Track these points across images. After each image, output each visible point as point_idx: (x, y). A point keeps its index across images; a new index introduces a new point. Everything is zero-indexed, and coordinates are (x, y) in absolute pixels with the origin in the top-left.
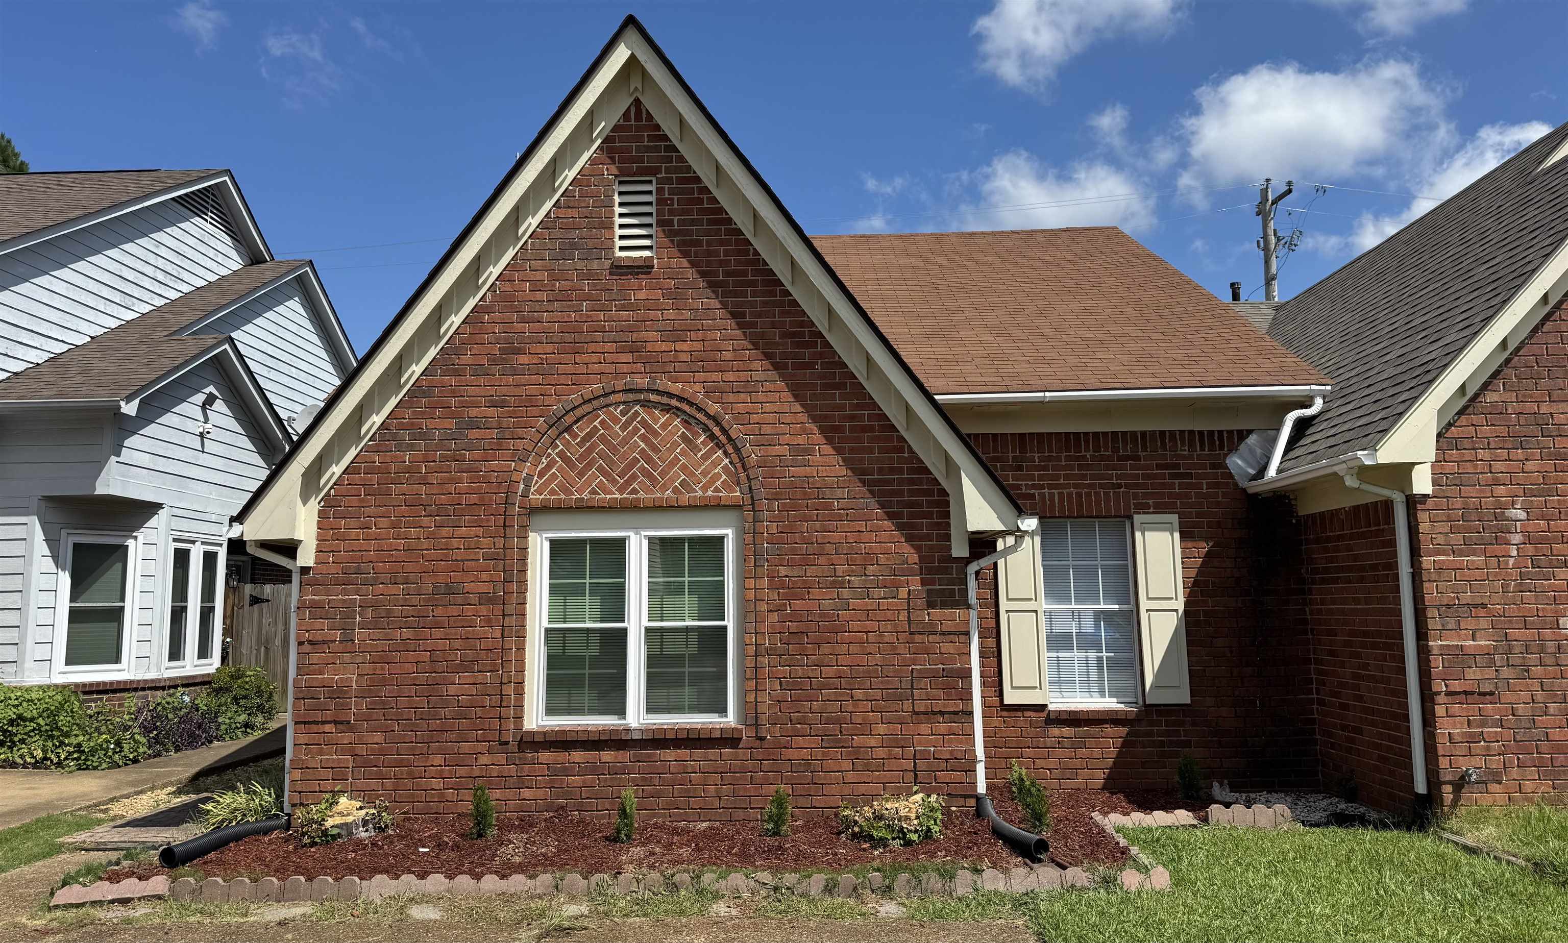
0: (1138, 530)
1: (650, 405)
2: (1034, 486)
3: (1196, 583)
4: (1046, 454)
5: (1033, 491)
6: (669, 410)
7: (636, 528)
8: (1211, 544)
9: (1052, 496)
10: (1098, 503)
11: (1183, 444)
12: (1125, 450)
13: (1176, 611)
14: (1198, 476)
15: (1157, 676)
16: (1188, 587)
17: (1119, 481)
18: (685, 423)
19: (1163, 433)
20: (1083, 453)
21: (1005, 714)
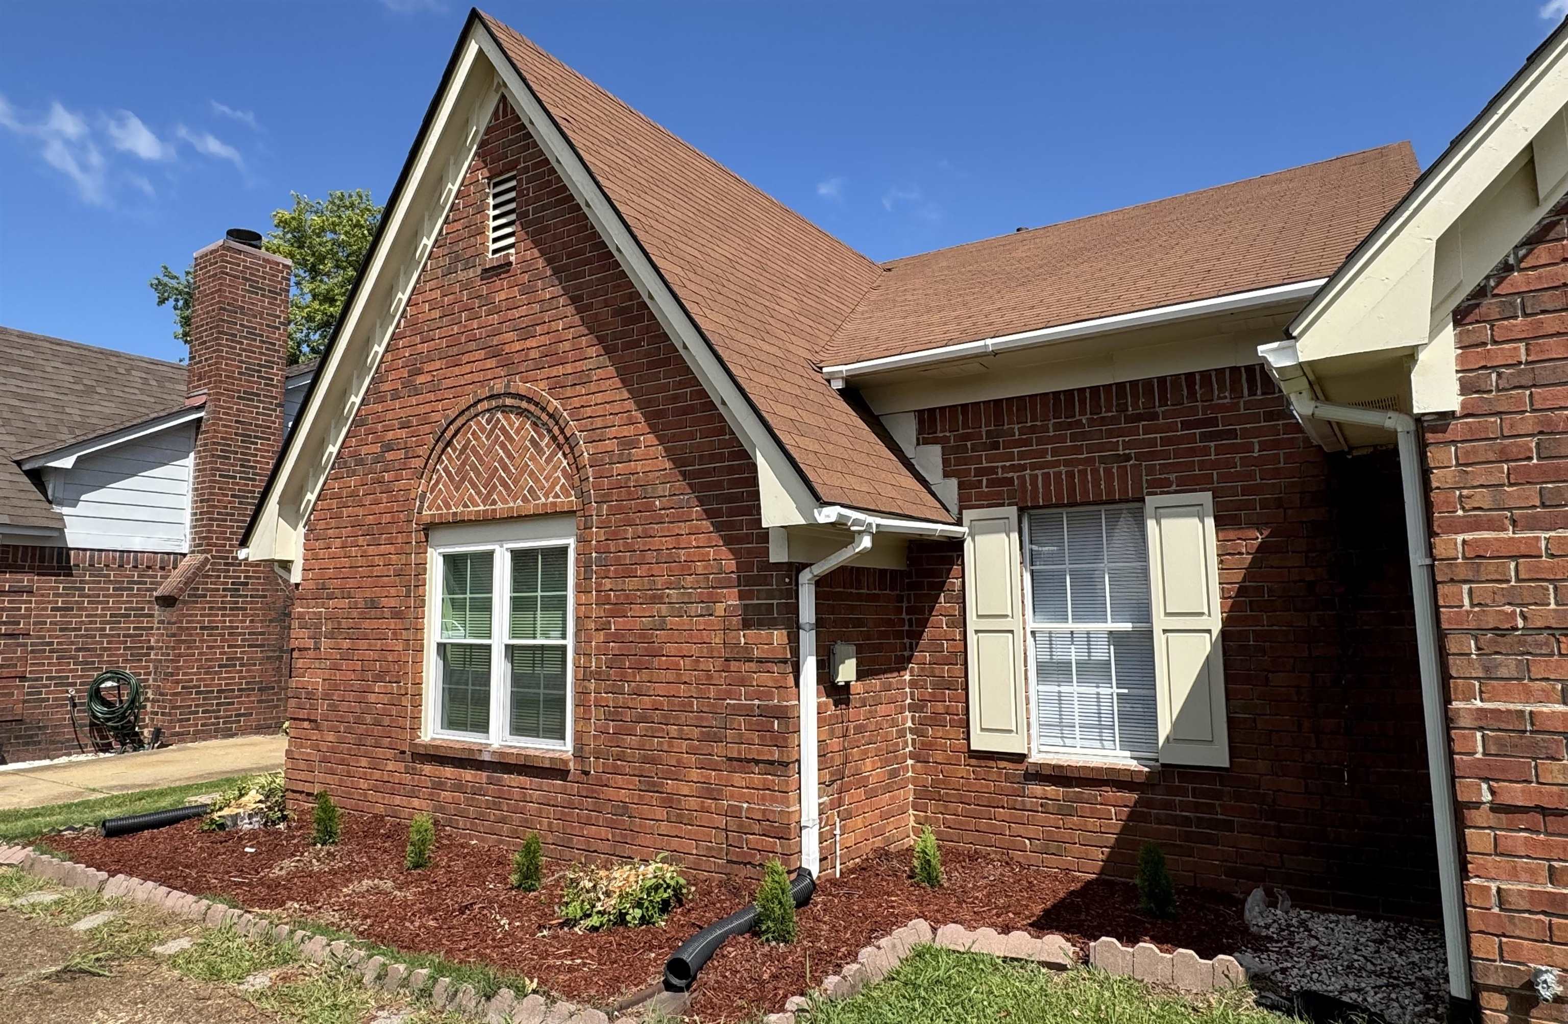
0: (1151, 518)
1: (507, 409)
2: (1013, 468)
3: (1241, 591)
4: (1029, 424)
5: (1010, 475)
6: (523, 412)
7: (501, 541)
8: (1266, 533)
9: (1034, 478)
10: (1096, 484)
11: (1221, 389)
12: (1135, 405)
13: (1209, 631)
14: (1246, 433)
15: (1176, 725)
16: (1230, 597)
17: (1127, 452)
18: (534, 424)
19: (1190, 376)
20: (1078, 418)
21: (973, 762)
